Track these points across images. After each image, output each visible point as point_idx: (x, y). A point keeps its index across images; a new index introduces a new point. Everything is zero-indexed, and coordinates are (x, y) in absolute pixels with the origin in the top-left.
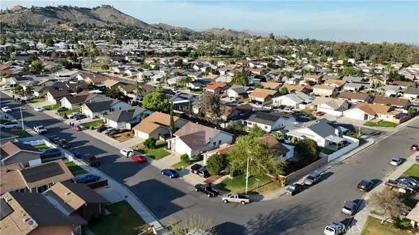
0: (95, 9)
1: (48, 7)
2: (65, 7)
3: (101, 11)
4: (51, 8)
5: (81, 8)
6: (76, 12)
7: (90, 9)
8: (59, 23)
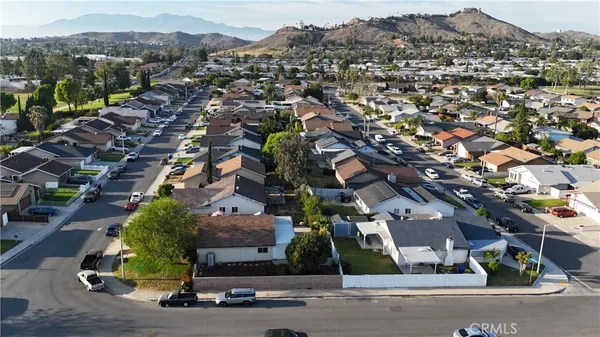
0: (452, 16)
1: (389, 18)
2: (412, 17)
3: (461, 17)
4: (393, 18)
5: (434, 16)
6: (423, 21)
7: (446, 16)
8: (394, 38)
